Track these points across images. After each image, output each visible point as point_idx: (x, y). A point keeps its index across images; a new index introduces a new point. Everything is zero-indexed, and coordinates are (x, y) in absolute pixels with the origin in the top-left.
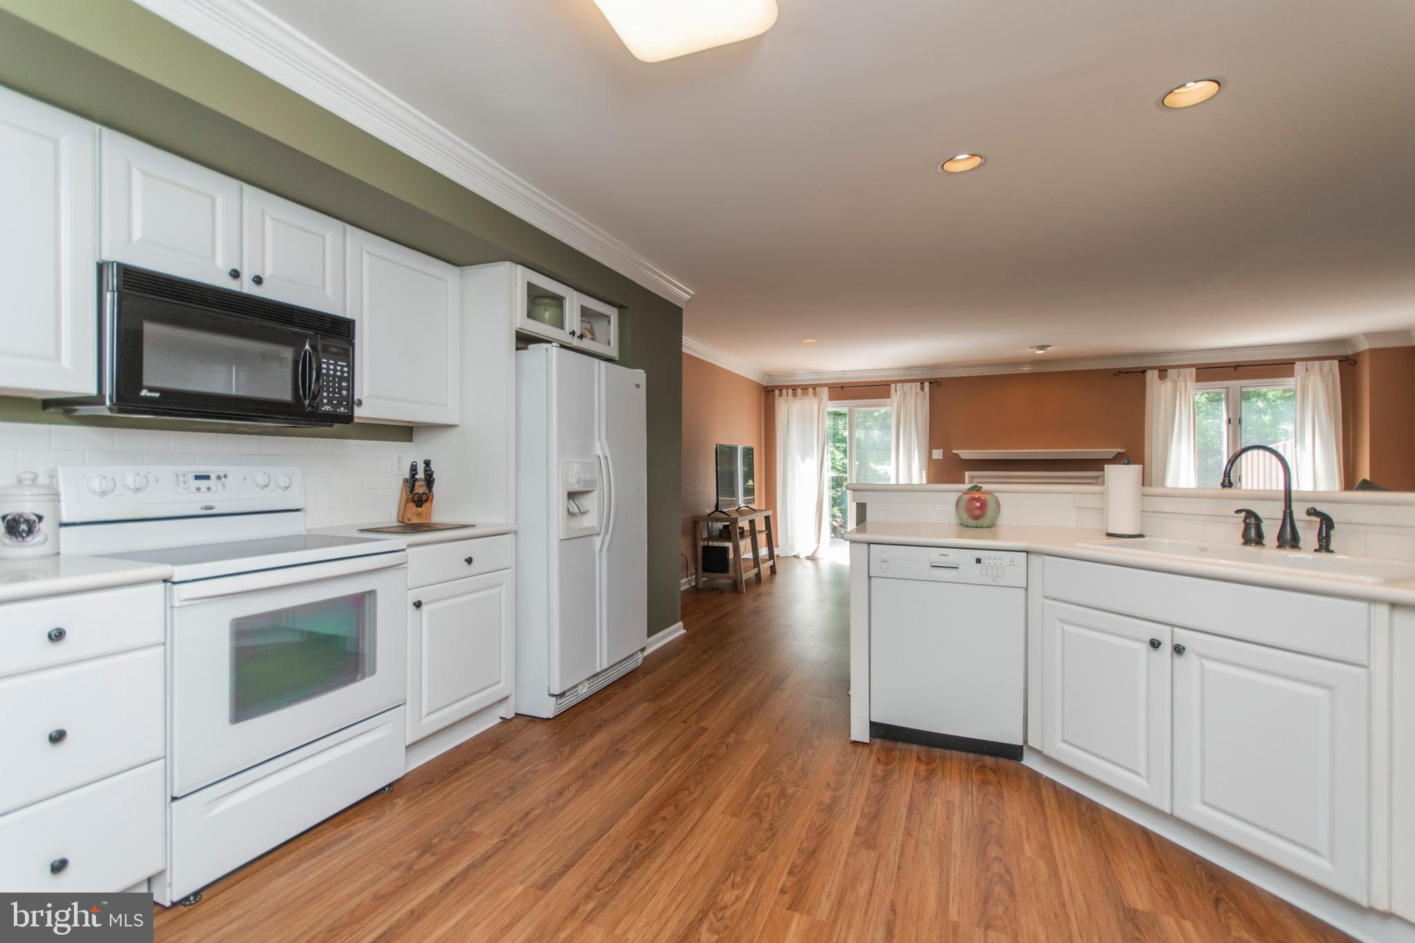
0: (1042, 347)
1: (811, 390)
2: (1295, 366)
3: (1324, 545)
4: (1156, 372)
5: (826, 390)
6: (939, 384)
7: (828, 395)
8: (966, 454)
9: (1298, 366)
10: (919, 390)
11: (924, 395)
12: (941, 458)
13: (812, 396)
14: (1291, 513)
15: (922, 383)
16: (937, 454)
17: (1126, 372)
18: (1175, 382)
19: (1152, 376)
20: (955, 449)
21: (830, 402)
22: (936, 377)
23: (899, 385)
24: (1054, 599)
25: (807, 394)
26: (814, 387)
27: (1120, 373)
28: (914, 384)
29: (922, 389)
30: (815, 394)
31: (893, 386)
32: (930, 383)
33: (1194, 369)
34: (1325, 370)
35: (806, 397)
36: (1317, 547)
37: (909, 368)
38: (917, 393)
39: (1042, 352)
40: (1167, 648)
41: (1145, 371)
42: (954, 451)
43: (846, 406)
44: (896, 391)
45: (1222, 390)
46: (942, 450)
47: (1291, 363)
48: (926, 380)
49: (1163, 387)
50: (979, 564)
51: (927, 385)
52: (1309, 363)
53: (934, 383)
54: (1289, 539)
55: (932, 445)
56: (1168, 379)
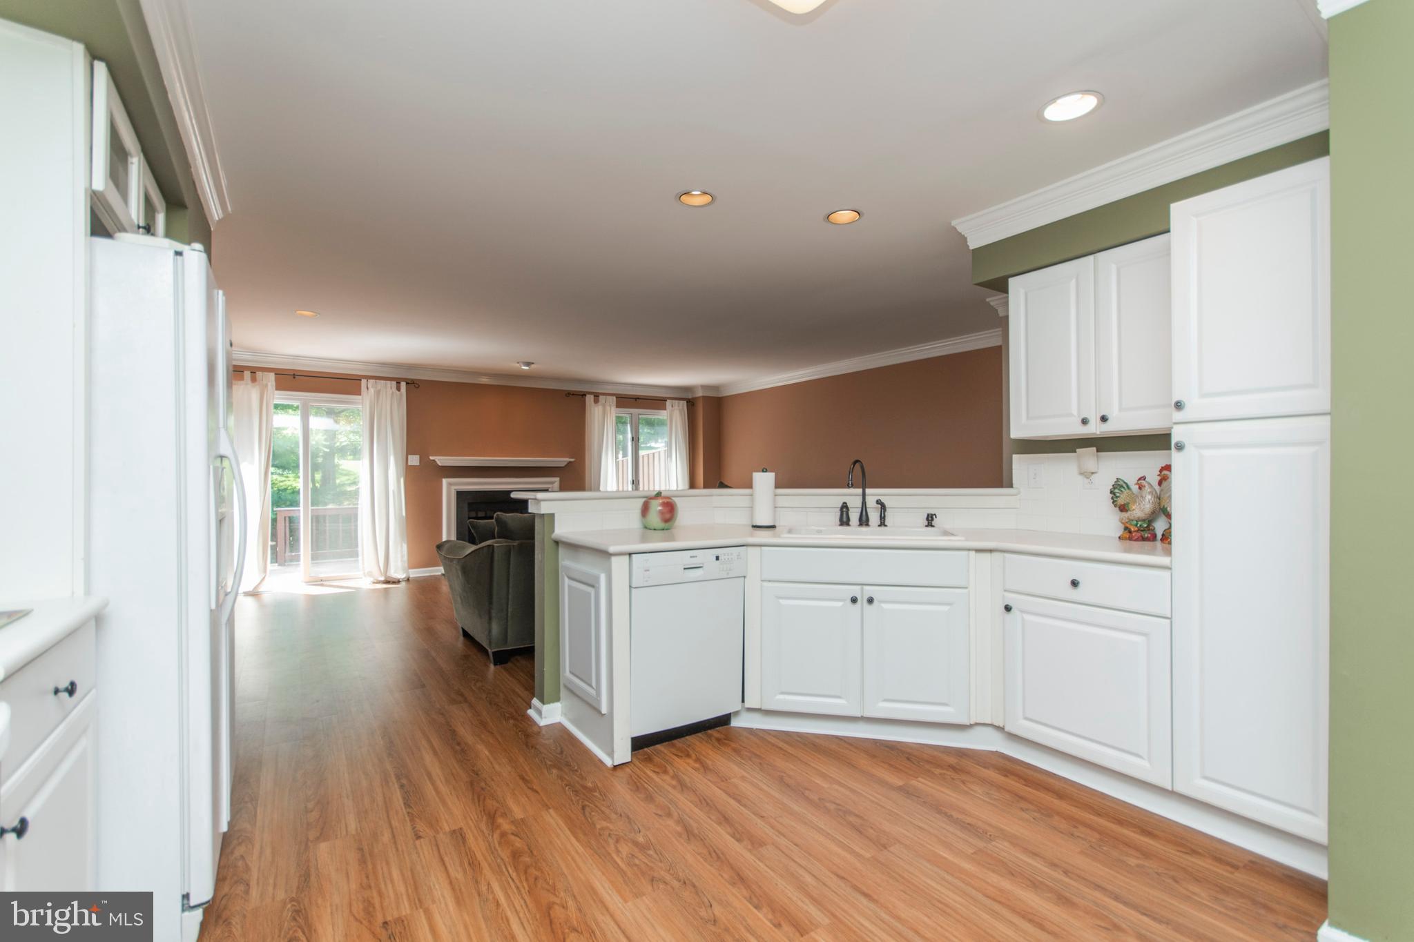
0: (528, 364)
1: (247, 374)
2: (667, 402)
3: (883, 523)
4: (592, 397)
5: (272, 376)
6: (417, 386)
7: (274, 383)
8: (442, 460)
9: (668, 403)
10: (394, 389)
11: (401, 395)
12: (418, 464)
13: (249, 382)
14: (865, 503)
15: (398, 383)
16: (414, 460)
17: (573, 394)
18: (604, 406)
19: (589, 399)
20: (432, 456)
21: (277, 392)
22: (412, 378)
23: (371, 381)
24: (770, 581)
25: (242, 378)
26: (254, 371)
27: (569, 394)
28: (388, 382)
29: (399, 389)
30: (254, 380)
31: (364, 381)
32: (407, 383)
33: (614, 398)
34: (681, 405)
35: (242, 382)
36: (879, 523)
37: (383, 364)
38: (393, 393)
39: (527, 368)
40: (862, 601)
41: (585, 395)
42: (431, 458)
43: (298, 399)
44: (368, 388)
45: (628, 416)
46: (418, 456)
47: (664, 400)
48: (404, 380)
49: (596, 409)
50: (718, 561)
51: (403, 385)
52: (674, 401)
53: (410, 383)
54: (864, 521)
55: (410, 451)
56: (600, 403)
